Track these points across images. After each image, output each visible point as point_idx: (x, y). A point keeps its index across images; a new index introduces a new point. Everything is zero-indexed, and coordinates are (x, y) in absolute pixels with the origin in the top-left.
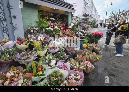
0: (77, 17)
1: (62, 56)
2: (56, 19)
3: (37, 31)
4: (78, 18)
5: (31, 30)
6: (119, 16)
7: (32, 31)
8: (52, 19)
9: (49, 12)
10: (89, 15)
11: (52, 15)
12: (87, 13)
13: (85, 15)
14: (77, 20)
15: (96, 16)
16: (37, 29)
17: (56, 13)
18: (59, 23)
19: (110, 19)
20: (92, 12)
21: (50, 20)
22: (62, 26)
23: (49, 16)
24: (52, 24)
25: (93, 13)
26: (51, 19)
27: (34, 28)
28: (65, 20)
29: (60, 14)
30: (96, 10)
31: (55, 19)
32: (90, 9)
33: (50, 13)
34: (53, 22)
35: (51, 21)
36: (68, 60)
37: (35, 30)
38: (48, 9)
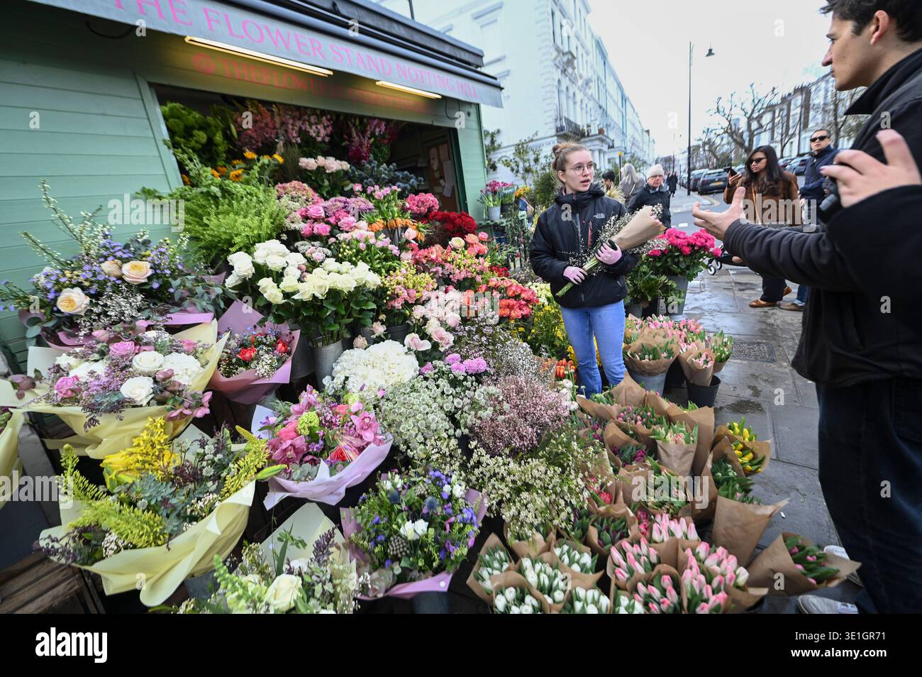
0: (521, 150)
2: (355, 159)
3: (141, 288)
4: (531, 156)
5: (66, 293)
7: (74, 301)
8: (321, 170)
9: (287, 107)
10: (594, 131)
11: (320, 132)
12: (581, 121)
13: (572, 133)
14: (527, 170)
15: (630, 131)
16: (138, 270)
17: (348, 116)
18: (387, 190)
19: (708, 142)
20: (605, 113)
21: (304, 175)
22: (417, 217)
23: (288, 143)
24: (318, 208)
25: (614, 113)
26: (309, 163)
27: (109, 267)
28: (441, 168)
29: (388, 121)
30: (624, 99)
31: (345, 166)
32: (593, 90)
33: (299, 112)
34: (327, 185)
35: (315, 180)
37: (120, 285)
38: (275, 80)
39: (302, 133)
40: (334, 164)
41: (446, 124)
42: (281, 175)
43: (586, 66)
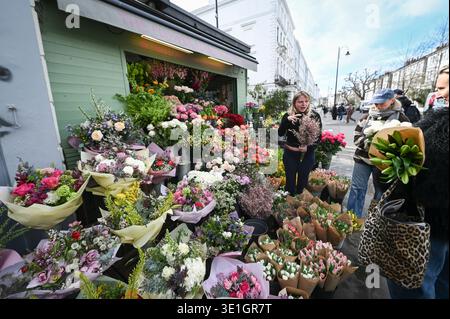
0: (258, 88)
1: (228, 235)
2: (195, 88)
3: (120, 133)
4: (263, 92)
5: (95, 132)
6: (366, 87)
7: (97, 135)
8: (183, 91)
9: (171, 64)
10: (292, 83)
11: (182, 75)
12: (287, 78)
13: (282, 82)
14: (260, 97)
15: (308, 84)
16: (120, 126)
17: (194, 70)
18: (208, 103)
19: (344, 93)
20: (298, 75)
21: (177, 93)
22: (221, 116)
23: (169, 79)
24: (183, 108)
25: (301, 74)
26: (179, 88)
27: (110, 123)
28: (226, 94)
29: (209, 73)
30: (307, 69)
31: (192, 90)
32: (293, 64)
33: (176, 66)
34: (185, 98)
35: (180, 95)
36: (254, 244)
37: (113, 131)
38: (166, 52)
39: (175, 75)
40: (188, 90)
41: (233, 76)
42: (168, 92)
43: (291, 53)
